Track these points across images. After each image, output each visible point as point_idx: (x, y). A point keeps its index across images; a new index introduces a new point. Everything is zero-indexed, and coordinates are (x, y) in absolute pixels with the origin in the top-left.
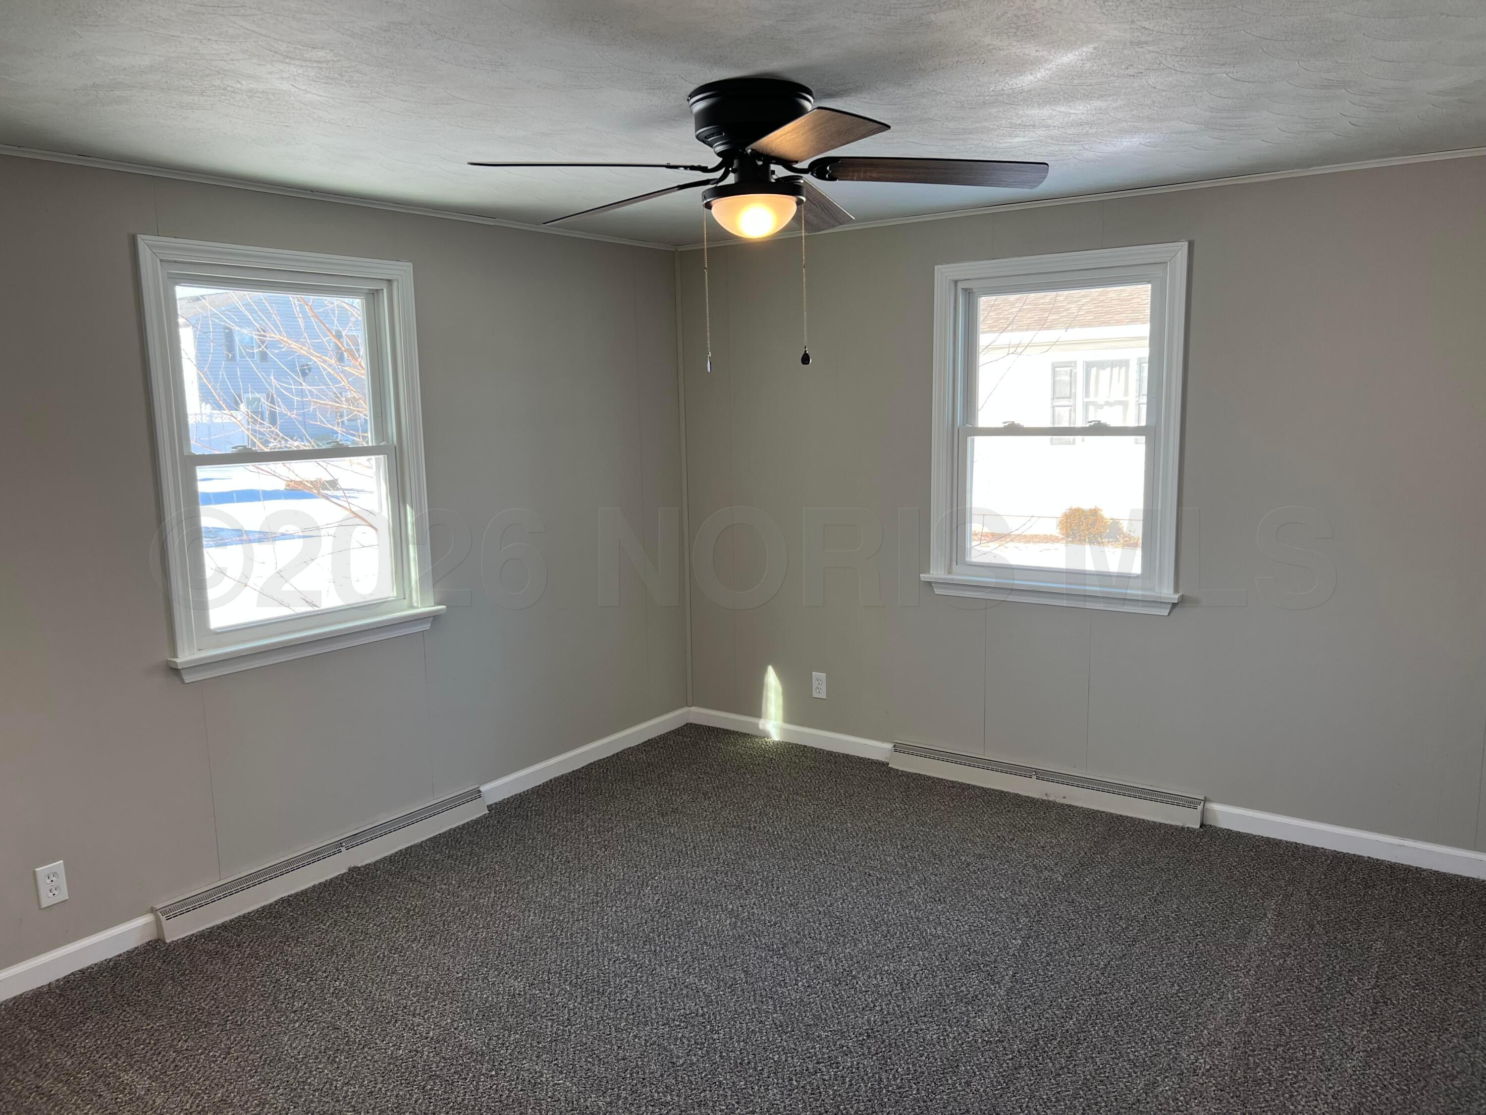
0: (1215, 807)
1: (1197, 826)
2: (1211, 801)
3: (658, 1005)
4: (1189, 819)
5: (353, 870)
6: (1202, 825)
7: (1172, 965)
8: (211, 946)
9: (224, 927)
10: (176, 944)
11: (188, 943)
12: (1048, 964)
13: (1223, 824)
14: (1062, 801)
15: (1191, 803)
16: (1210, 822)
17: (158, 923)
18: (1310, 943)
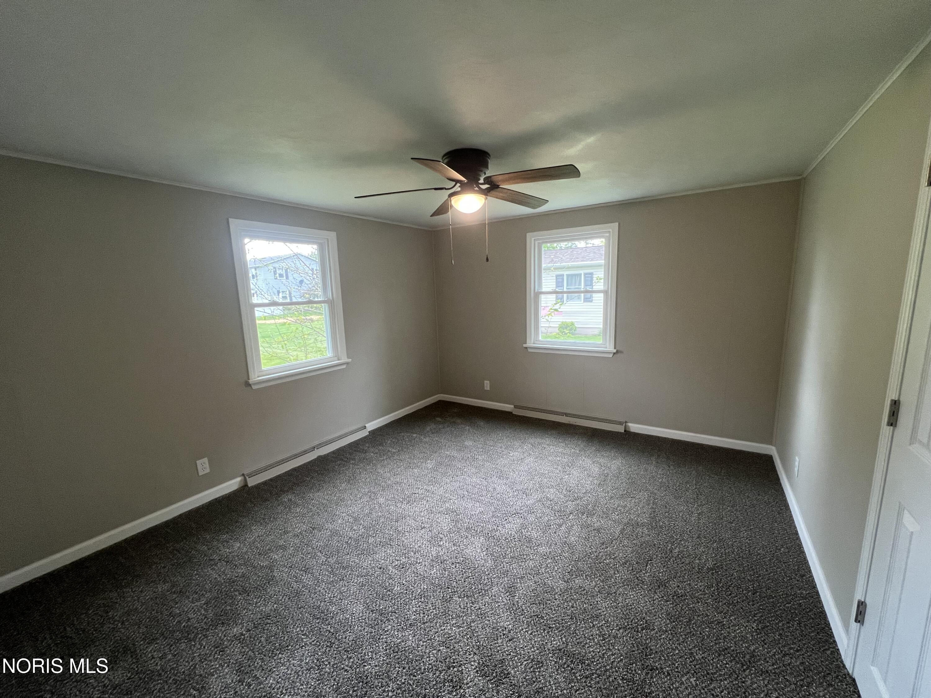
0: (630, 424)
1: (623, 431)
2: (628, 423)
3: (436, 505)
4: (621, 429)
5: (319, 457)
6: (625, 431)
7: (623, 483)
8: (266, 487)
9: (271, 480)
10: (252, 487)
11: (257, 487)
12: (578, 484)
13: (632, 430)
14: (575, 424)
15: (620, 423)
16: (627, 430)
17: (245, 480)
18: (670, 472)
